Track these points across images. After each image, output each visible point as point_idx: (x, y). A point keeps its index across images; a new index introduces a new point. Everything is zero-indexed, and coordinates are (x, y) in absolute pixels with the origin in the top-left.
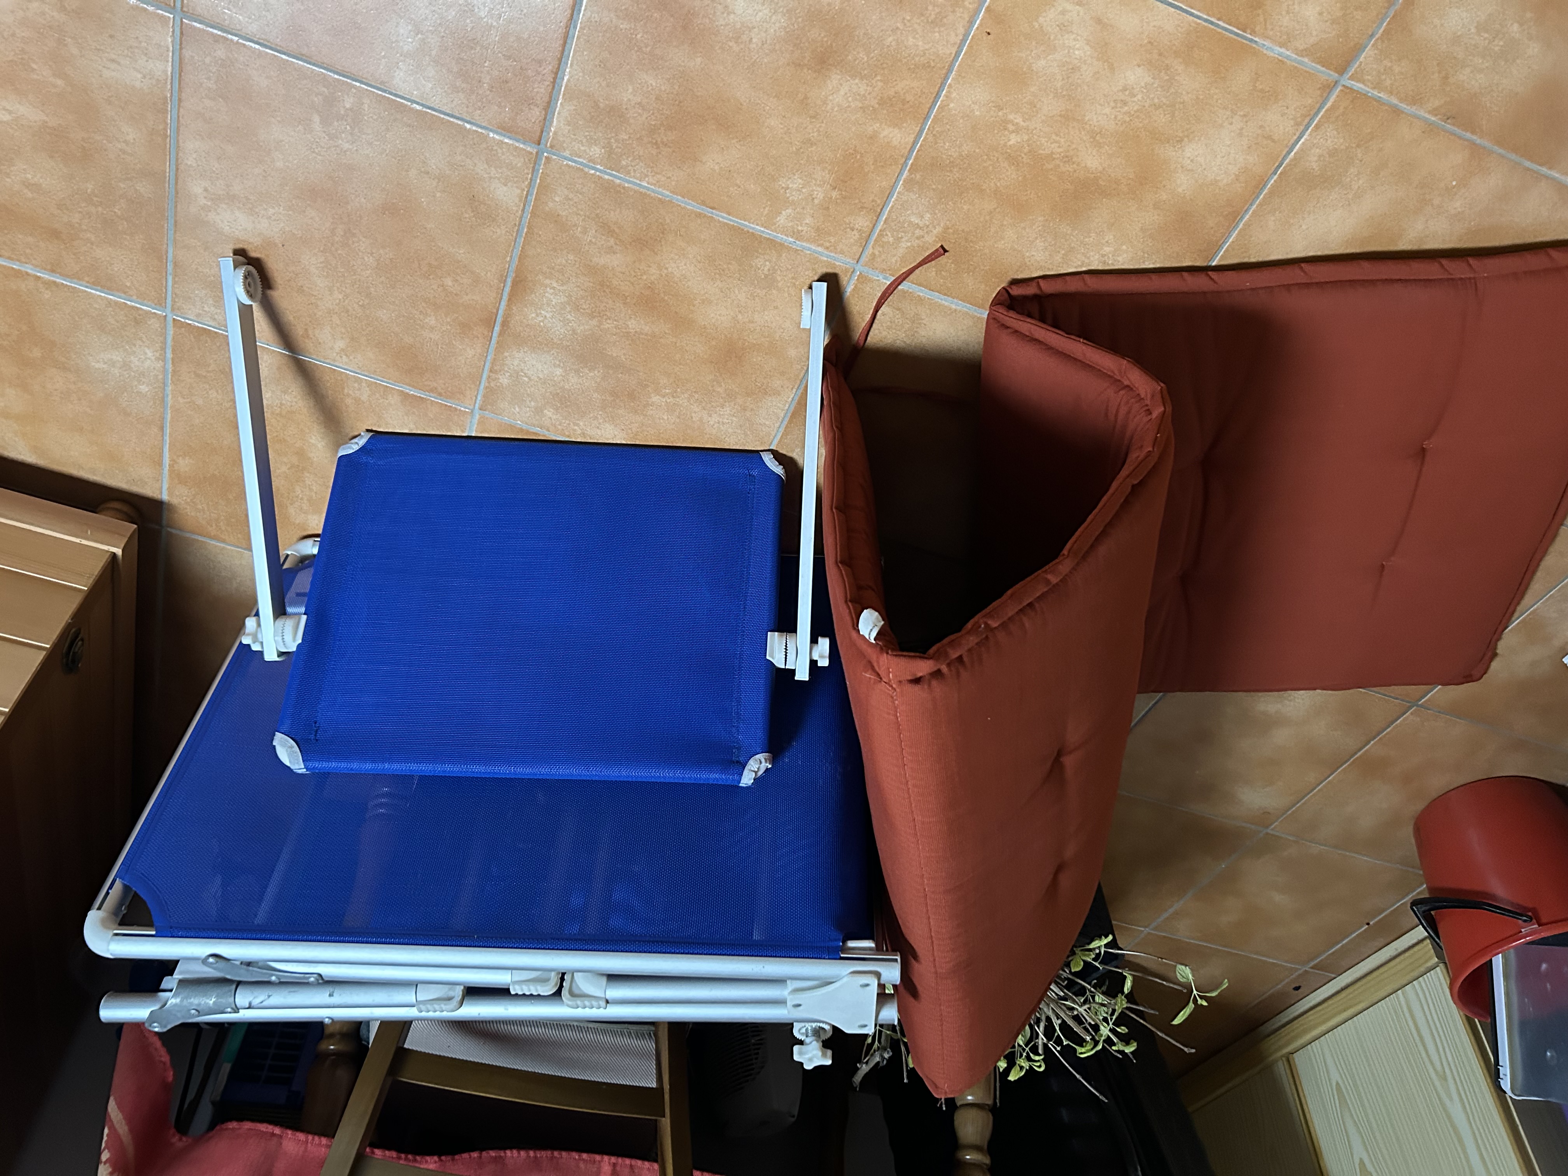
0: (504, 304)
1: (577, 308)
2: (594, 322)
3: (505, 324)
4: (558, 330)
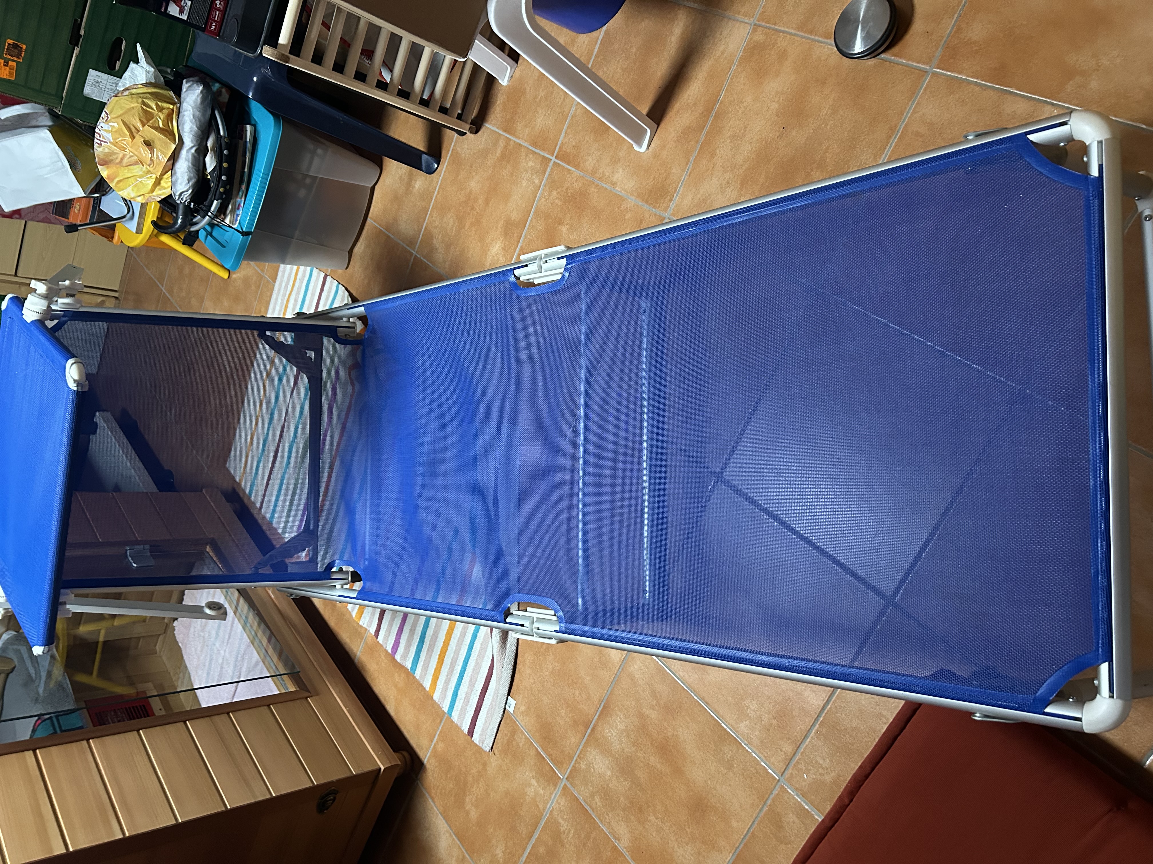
0: (596, 717)
1: (628, 736)
2: (634, 749)
3: (593, 729)
4: (616, 746)
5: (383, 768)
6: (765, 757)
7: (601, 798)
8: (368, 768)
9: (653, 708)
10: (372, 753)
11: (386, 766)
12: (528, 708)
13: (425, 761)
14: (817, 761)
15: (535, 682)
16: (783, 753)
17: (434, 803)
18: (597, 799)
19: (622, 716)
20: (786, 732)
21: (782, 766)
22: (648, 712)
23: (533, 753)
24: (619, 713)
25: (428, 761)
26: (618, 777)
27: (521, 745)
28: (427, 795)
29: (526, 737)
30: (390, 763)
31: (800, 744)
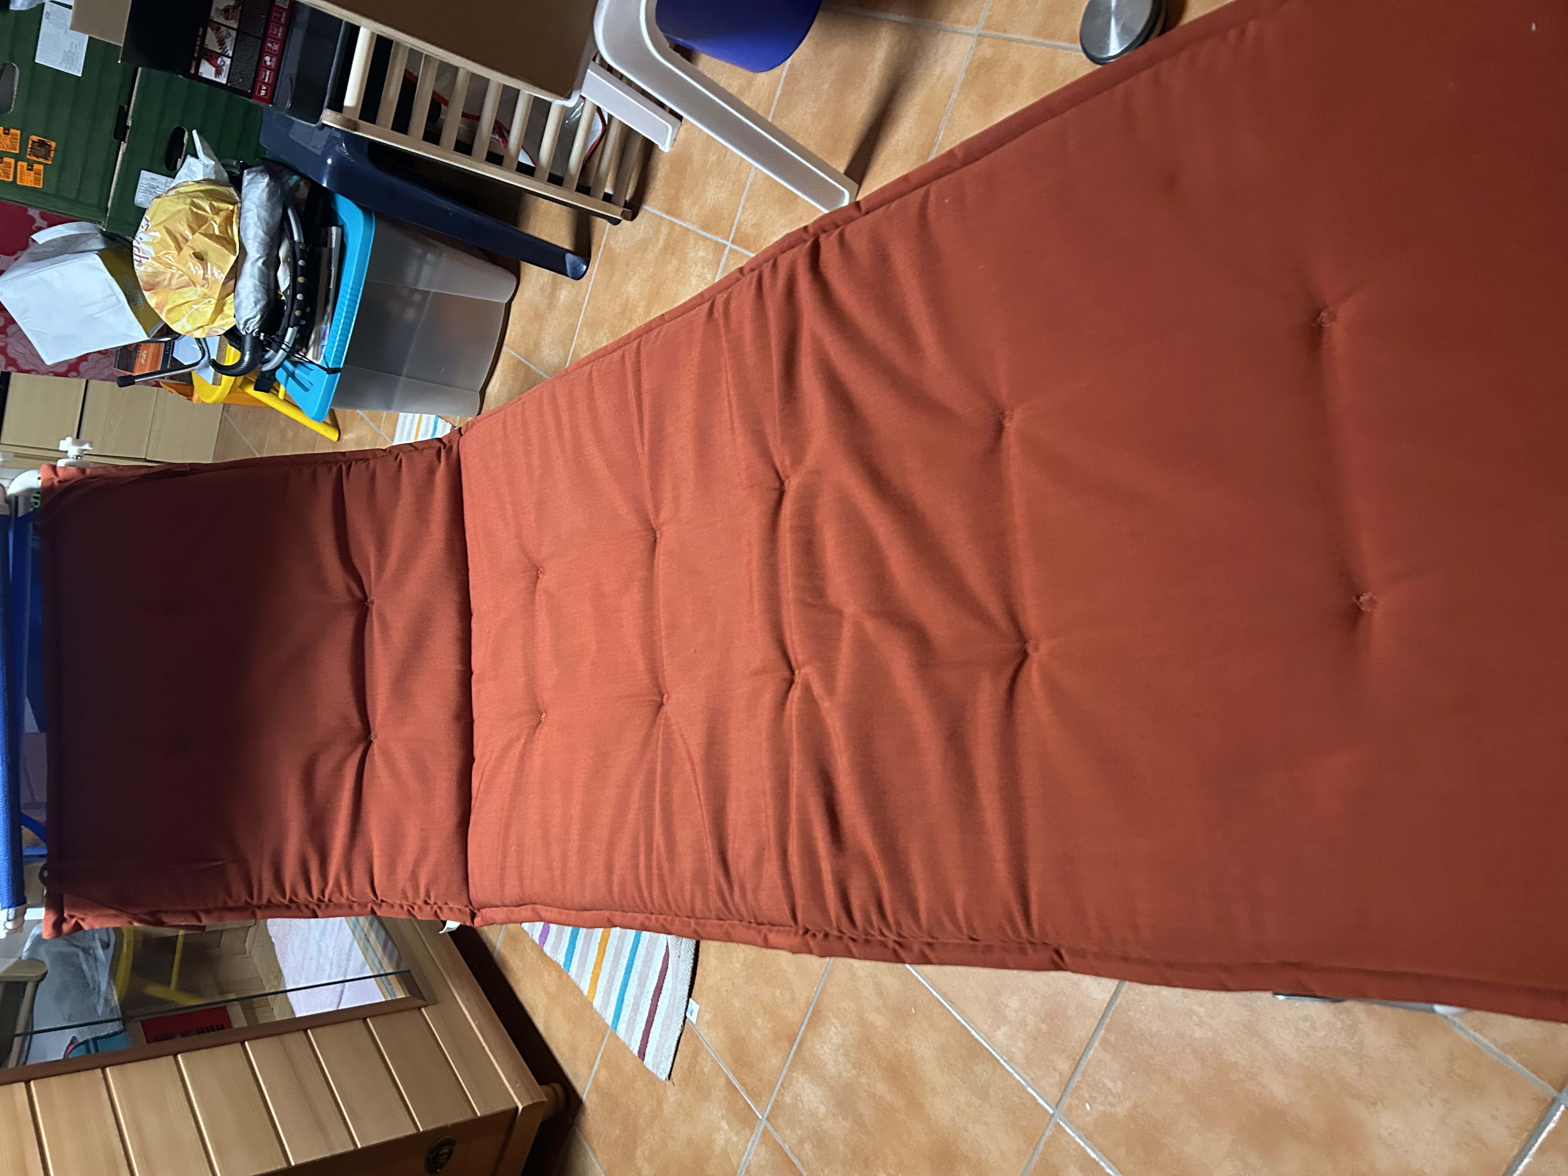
0: (803, 1027)
1: (846, 1054)
2: (854, 1072)
3: (800, 1045)
4: (831, 1069)
5: (521, 1107)
6: (1033, 1080)
7: (813, 1147)
8: (500, 1107)
9: (877, 1011)
10: (508, 1085)
11: (525, 1105)
12: (715, 1016)
13: (584, 1098)
14: (1104, 1085)
15: (722, 979)
16: (1056, 1074)
17: (596, 1157)
18: (808, 1147)
19: (838, 1025)
20: (1060, 1042)
21: (1056, 1093)
22: (872, 1017)
23: (722, 1081)
24: (834, 1020)
25: (587, 1097)
26: (834, 1115)
27: (706, 1070)
28: (587, 1146)
29: (713, 1061)
30: (532, 1100)
31: (1080, 1059)
